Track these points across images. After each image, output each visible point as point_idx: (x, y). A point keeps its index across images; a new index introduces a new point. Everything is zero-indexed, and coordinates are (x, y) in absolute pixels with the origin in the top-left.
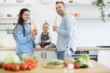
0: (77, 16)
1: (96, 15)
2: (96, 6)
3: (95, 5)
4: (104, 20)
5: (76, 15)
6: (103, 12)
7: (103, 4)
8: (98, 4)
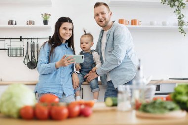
0: (135, 24)
1: (168, 22)
2: (169, 6)
3: (166, 4)
4: (182, 31)
5: (133, 22)
6: (181, 16)
7: (180, 2)
8: (172, 4)
